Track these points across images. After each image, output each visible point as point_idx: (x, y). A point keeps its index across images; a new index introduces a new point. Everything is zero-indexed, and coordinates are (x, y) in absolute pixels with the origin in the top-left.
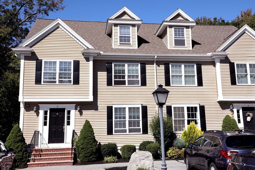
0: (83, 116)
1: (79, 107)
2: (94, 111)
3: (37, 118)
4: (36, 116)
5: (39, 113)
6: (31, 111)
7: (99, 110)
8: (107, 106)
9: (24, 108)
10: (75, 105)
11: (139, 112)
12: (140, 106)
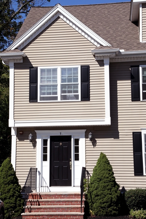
0: (97, 146)
1: (90, 133)
2: (113, 139)
3: (33, 150)
5: (36, 142)
6: (25, 140)
7: (120, 139)
9: (16, 136)
10: (84, 131)
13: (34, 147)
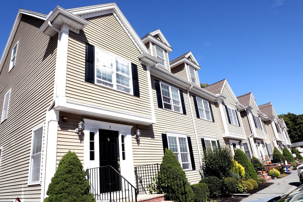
1: (138, 130)
4: (79, 141)
5: (83, 134)
6: (69, 130)
8: (162, 134)
9: (57, 122)
10: (131, 127)
11: (186, 144)
12: (186, 137)
13: (81, 141)
